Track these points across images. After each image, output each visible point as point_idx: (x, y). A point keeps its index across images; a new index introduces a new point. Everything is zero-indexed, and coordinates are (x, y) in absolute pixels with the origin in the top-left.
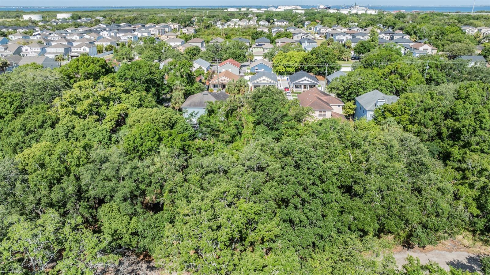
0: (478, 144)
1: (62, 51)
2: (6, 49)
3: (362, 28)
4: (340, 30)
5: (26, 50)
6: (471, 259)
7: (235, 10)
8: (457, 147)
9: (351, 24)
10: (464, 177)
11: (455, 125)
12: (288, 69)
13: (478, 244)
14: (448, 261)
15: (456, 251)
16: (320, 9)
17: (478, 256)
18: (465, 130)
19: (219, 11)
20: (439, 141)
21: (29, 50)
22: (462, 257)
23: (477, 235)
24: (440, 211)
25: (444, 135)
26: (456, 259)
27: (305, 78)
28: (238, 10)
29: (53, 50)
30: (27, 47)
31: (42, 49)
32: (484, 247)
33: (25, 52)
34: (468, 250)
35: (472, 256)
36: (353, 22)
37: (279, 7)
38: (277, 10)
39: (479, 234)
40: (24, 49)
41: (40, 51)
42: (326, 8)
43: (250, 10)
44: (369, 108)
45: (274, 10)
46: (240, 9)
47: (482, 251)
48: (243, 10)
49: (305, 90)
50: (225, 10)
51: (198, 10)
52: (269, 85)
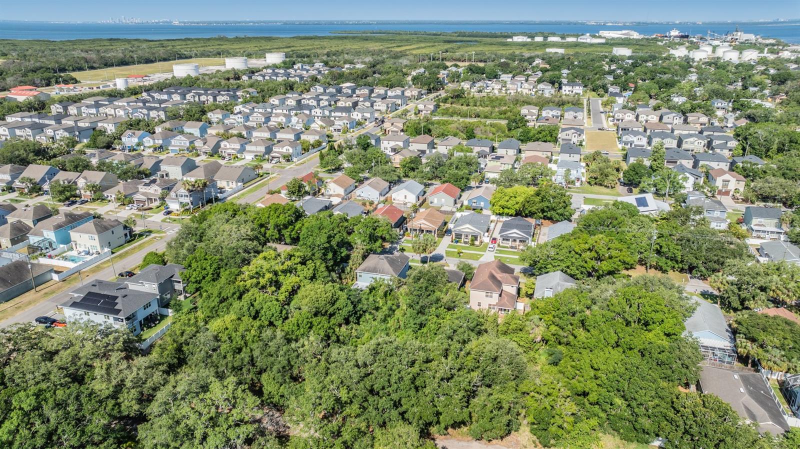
1: (262, 149)
2: (205, 144)
3: (683, 113)
5: (225, 145)
7: (525, 39)
21: (228, 146)
27: (515, 231)
28: (529, 40)
29: (253, 148)
30: (227, 143)
31: (242, 145)
33: (223, 149)
37: (601, 33)
38: (594, 40)
40: (222, 144)
41: (239, 147)
43: (549, 39)
45: (588, 40)
46: (533, 38)
48: (539, 39)
49: (514, 244)
50: (509, 40)
51: (468, 36)
52: (472, 236)
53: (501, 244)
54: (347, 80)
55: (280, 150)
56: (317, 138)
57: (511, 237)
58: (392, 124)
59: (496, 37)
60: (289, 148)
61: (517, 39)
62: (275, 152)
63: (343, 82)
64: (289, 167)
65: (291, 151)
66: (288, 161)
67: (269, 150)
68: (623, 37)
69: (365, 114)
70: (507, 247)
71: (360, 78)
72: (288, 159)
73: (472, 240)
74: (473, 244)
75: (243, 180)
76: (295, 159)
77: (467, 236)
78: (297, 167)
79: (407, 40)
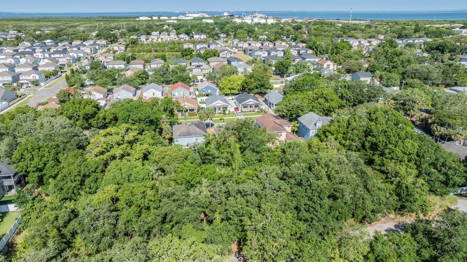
0: (389, 153)
1: (9, 78)
3: (272, 42)
4: (254, 45)
6: (396, 226)
7: (147, 18)
8: (376, 156)
9: (261, 37)
10: (387, 178)
11: (373, 140)
12: (233, 91)
13: (398, 216)
14: (385, 229)
15: (388, 222)
16: (224, 16)
17: (399, 224)
18: (381, 144)
19: (132, 19)
20: (364, 151)
22: (391, 225)
23: (397, 211)
24: (381, 202)
25: (367, 147)
26: (389, 227)
27: (251, 100)
28: (150, 19)
32: (401, 218)
34: (393, 221)
35: (396, 224)
36: (261, 35)
37: (187, 15)
38: (187, 18)
39: (398, 211)
42: (230, 16)
43: (162, 18)
44: (311, 127)
45: (184, 18)
46: (152, 18)
47: (401, 220)
48: (155, 18)
49: (251, 109)
50: (137, 19)
51: (109, 18)
52: (223, 108)
53: (243, 111)
54: (47, 39)
55: (27, 78)
56: (54, 68)
57: (249, 104)
58: (106, 57)
59: (127, 18)
60: (35, 75)
61: (141, 18)
62: (23, 80)
63: (44, 40)
64: (40, 89)
65: (37, 77)
66: (37, 85)
67: (16, 79)
68: (201, 16)
69: (79, 54)
70: (248, 112)
71: (57, 37)
72: (36, 83)
73: (224, 111)
74: (225, 114)
75: (6, 100)
76: (42, 84)
77: (219, 109)
78: (48, 89)
79: (70, 21)
